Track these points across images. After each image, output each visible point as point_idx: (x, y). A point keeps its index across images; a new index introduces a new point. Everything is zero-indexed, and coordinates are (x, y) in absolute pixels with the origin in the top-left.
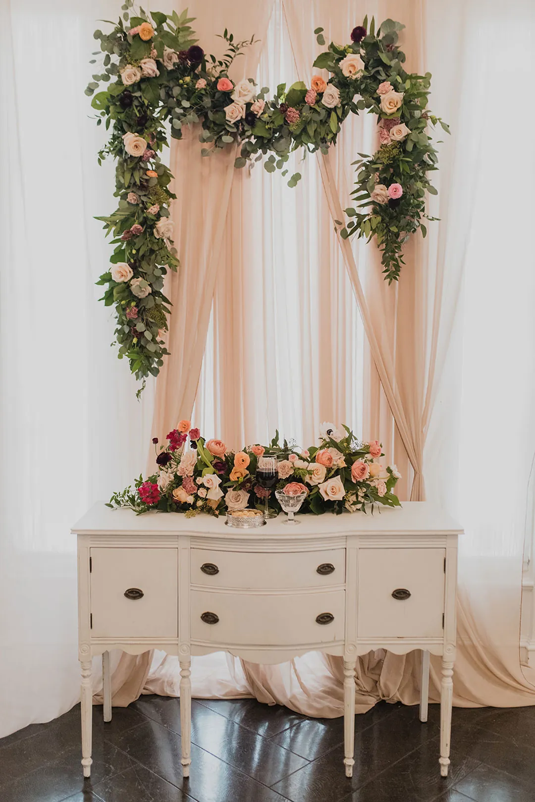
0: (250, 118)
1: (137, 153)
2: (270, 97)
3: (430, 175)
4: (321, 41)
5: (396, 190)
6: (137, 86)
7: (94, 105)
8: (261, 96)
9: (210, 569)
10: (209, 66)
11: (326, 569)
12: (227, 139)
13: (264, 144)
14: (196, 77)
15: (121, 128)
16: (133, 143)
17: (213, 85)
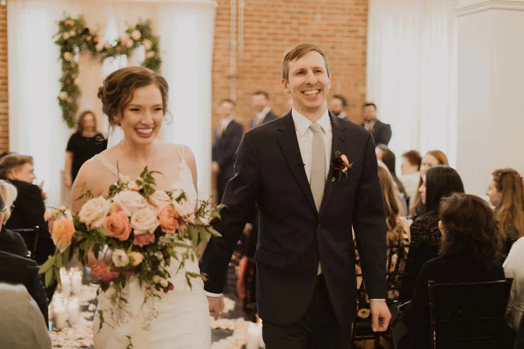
0: (104, 50)
1: (68, 59)
6: (69, 39)
7: (55, 43)
8: (107, 43)
10: (91, 33)
12: (97, 56)
13: (109, 55)
14: (87, 36)
15: (63, 51)
16: (67, 55)
17: (92, 39)
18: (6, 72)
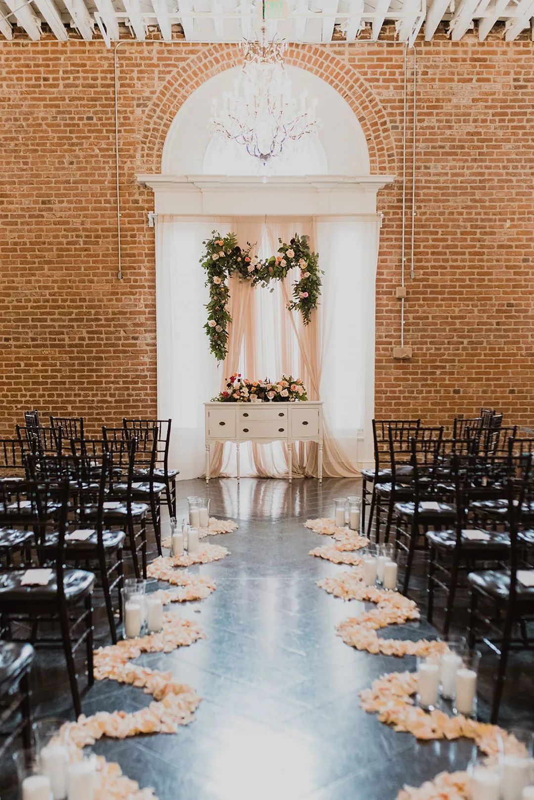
0: (256, 271)
1: (218, 283)
2: (262, 263)
3: (320, 287)
4: (280, 242)
5: (306, 295)
6: (218, 260)
7: (202, 266)
8: (260, 263)
9: (246, 415)
10: (242, 252)
11: (281, 415)
12: (248, 278)
13: (262, 279)
14: (237, 257)
15: (212, 275)
16: (216, 279)
17: (243, 259)
18: (154, 300)
